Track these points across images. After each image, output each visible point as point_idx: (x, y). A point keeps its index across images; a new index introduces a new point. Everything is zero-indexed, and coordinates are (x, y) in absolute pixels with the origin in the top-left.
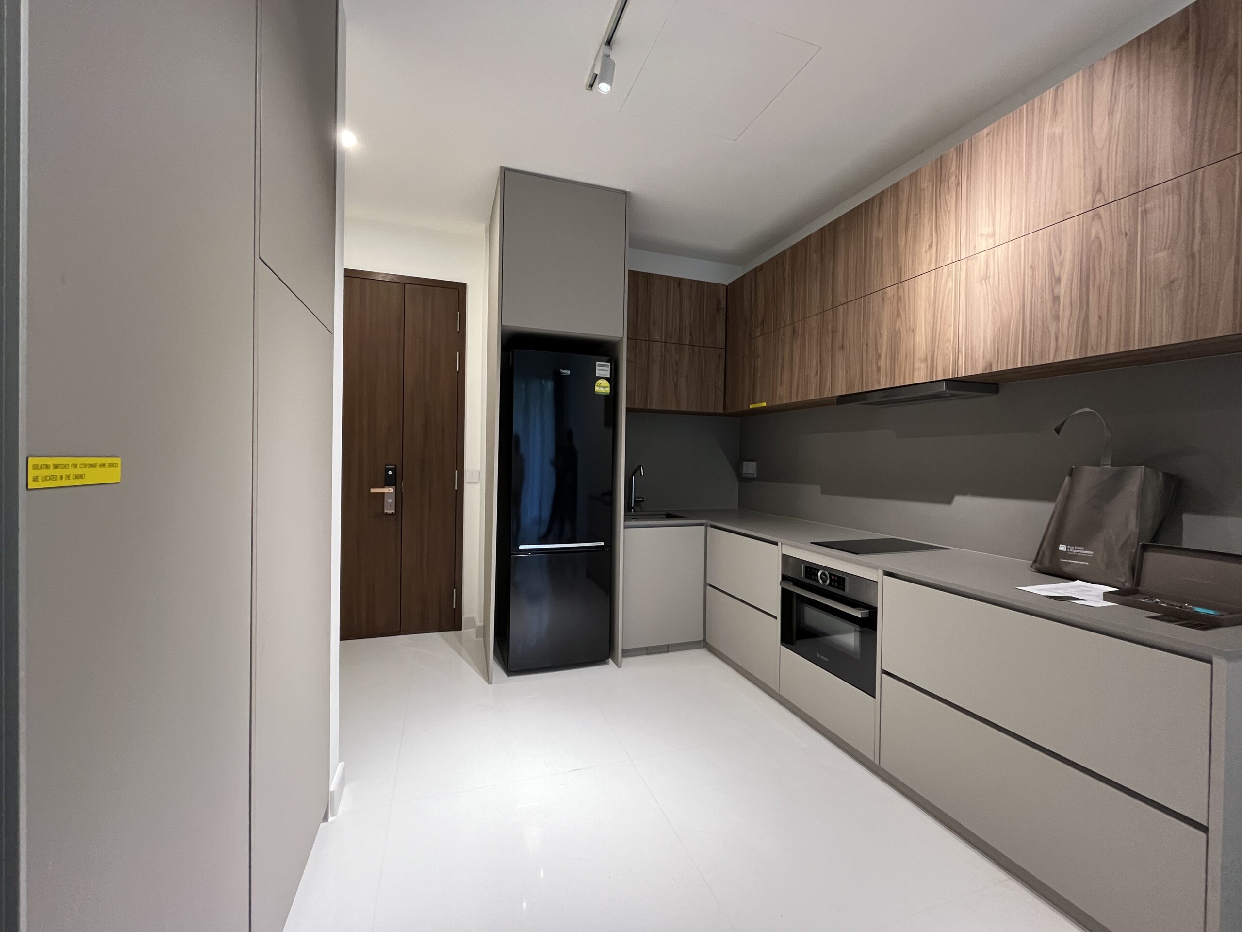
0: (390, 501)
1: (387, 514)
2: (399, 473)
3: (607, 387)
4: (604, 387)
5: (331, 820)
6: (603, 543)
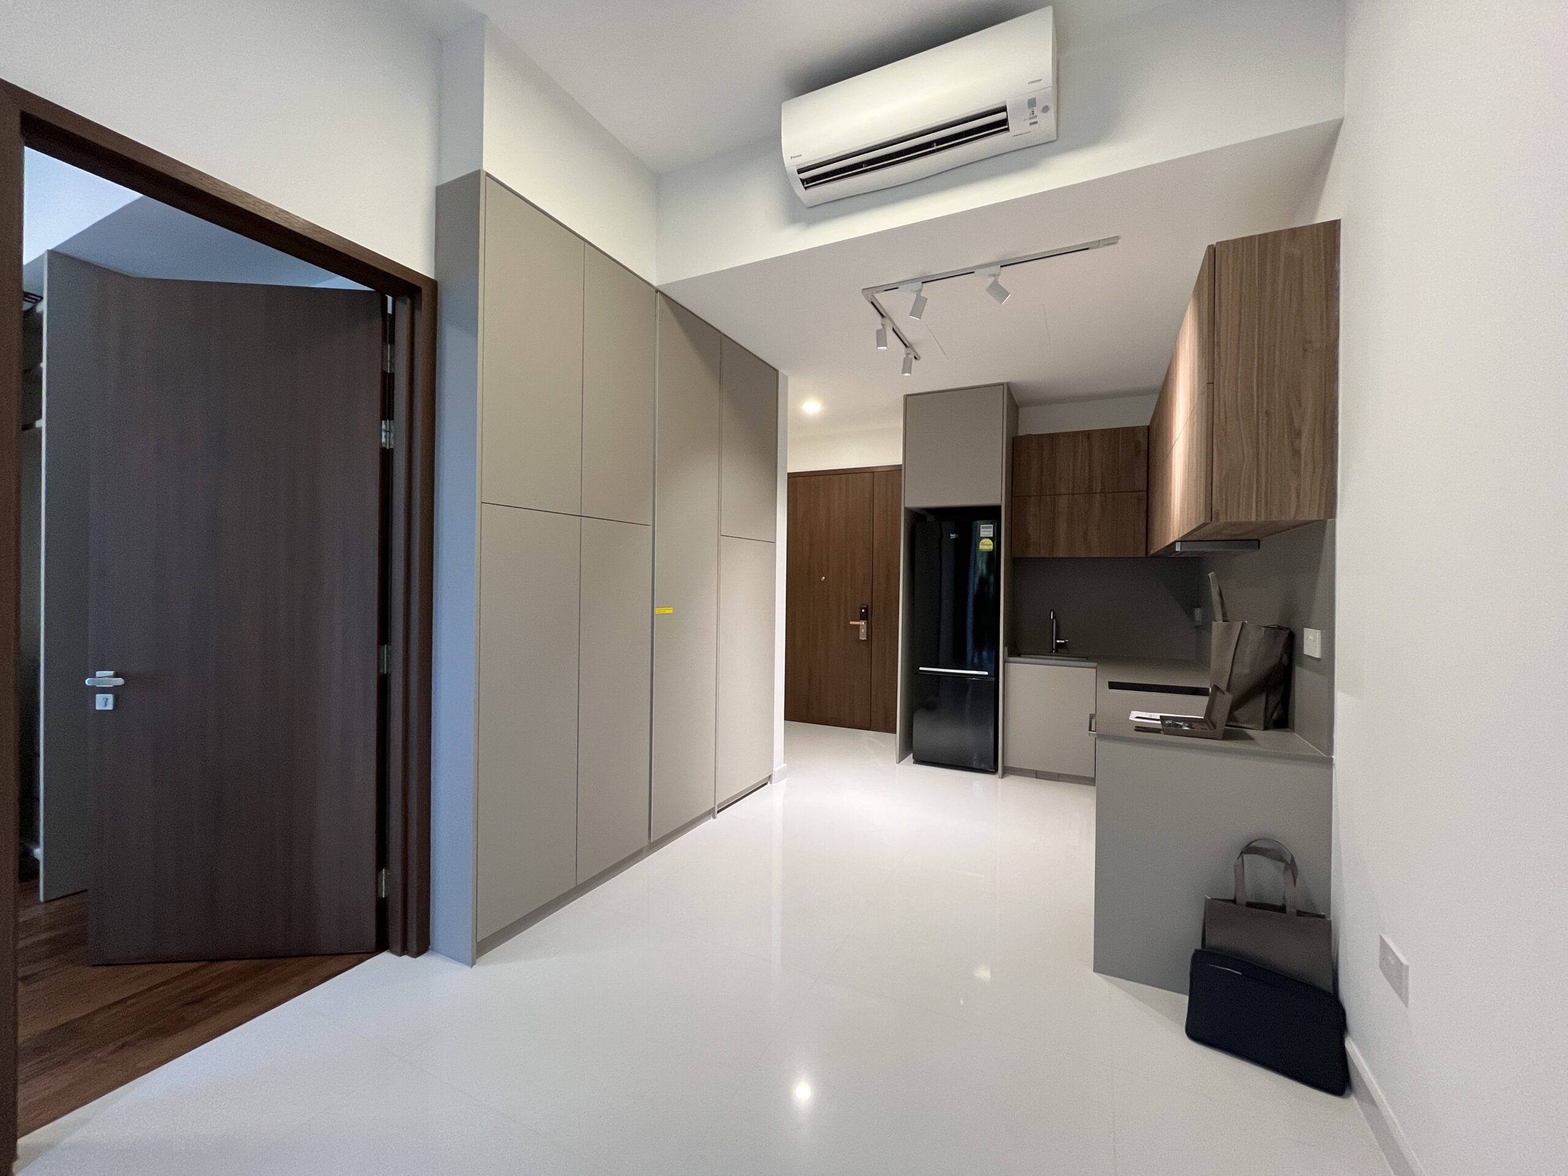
0: (863, 631)
1: (862, 640)
2: (870, 610)
3: (990, 545)
4: (988, 545)
5: (773, 784)
6: (986, 673)
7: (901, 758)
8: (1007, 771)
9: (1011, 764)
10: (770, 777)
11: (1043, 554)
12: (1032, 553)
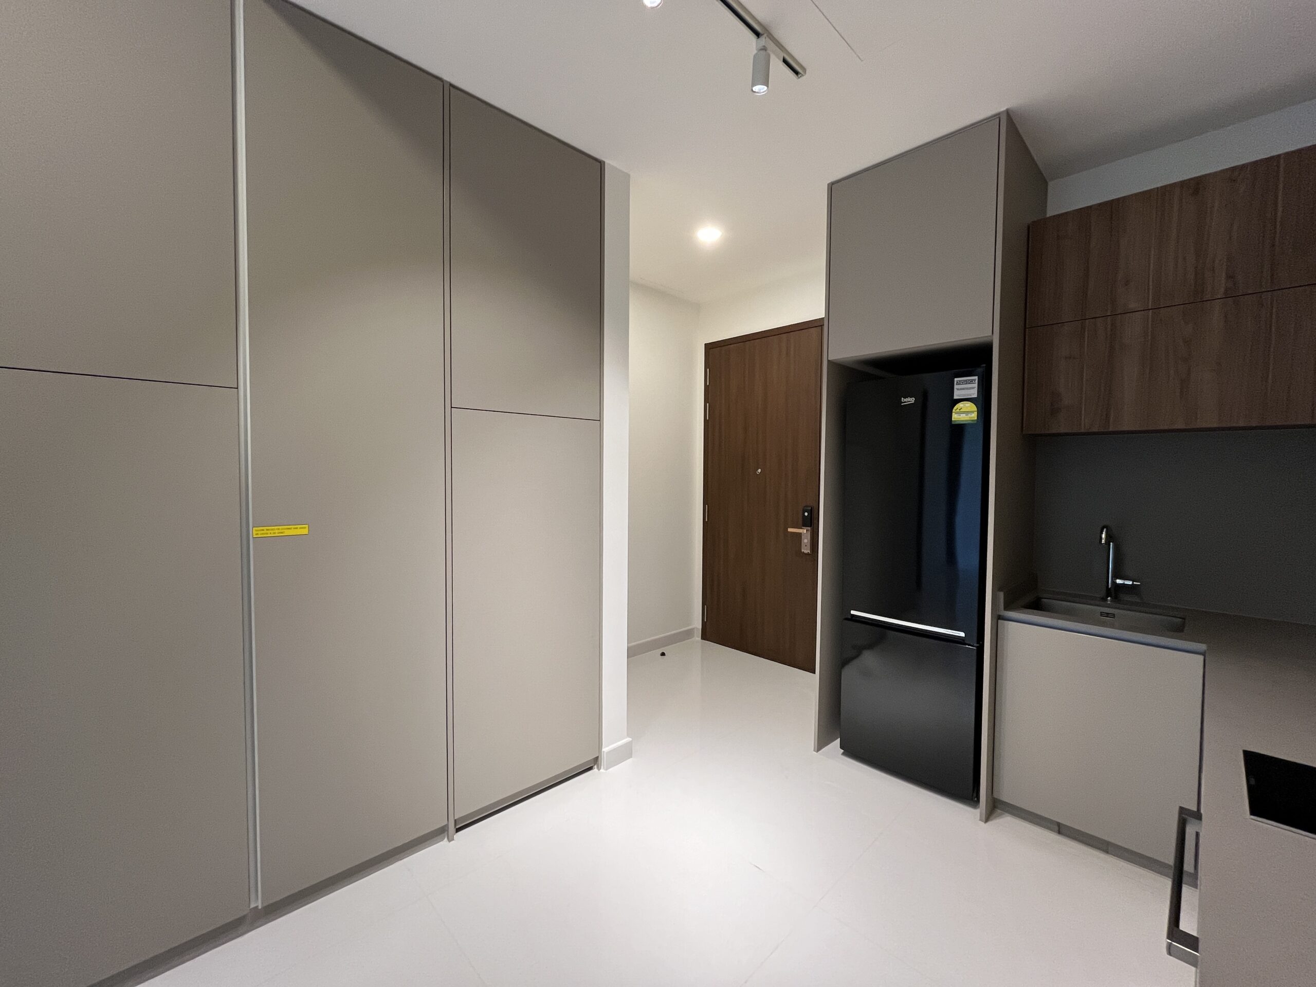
0: (806, 541)
1: (804, 553)
2: (815, 515)
3: (972, 412)
4: (967, 413)
5: (602, 770)
6: (962, 634)
7: (821, 744)
8: (996, 808)
9: (1005, 795)
10: (596, 760)
11: (1087, 423)
12: (1062, 426)
